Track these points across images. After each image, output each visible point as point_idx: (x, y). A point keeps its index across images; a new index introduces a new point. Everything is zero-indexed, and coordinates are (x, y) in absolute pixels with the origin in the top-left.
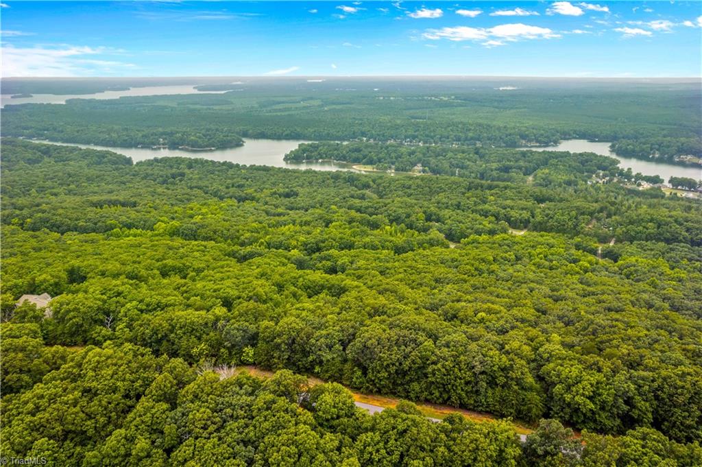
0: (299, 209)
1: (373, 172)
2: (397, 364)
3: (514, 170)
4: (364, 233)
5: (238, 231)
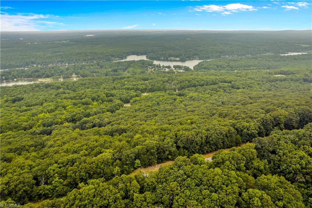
0: (35, 105)
4: (88, 108)
5: (17, 123)
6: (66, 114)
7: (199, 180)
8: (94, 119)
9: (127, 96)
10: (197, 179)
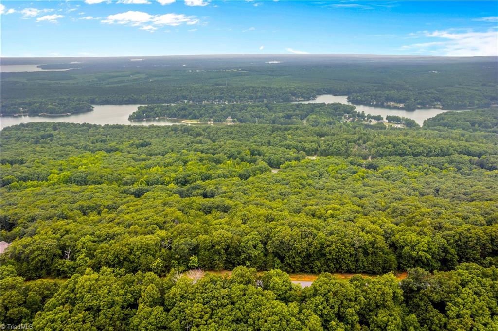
0: (156, 154)
1: (198, 124)
2: (306, 250)
3: (294, 117)
4: (214, 168)
5: (120, 175)
6: (179, 172)
8: (210, 185)
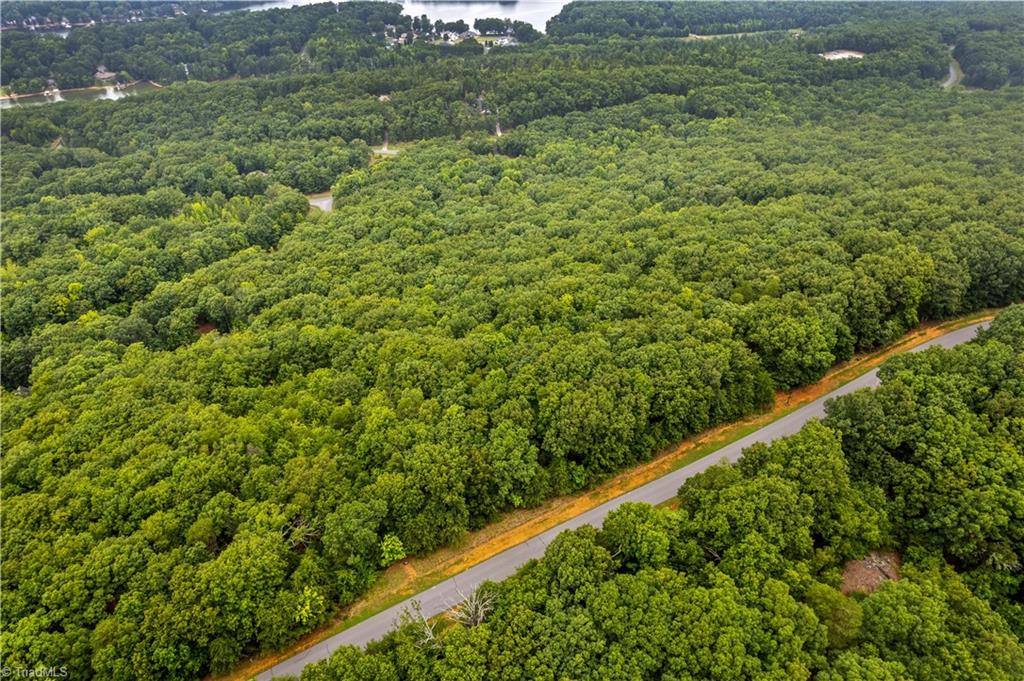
3: (277, 48)
6: (84, 272)
7: (656, 651)
8: (199, 286)
9: (318, 167)
10: (649, 646)
